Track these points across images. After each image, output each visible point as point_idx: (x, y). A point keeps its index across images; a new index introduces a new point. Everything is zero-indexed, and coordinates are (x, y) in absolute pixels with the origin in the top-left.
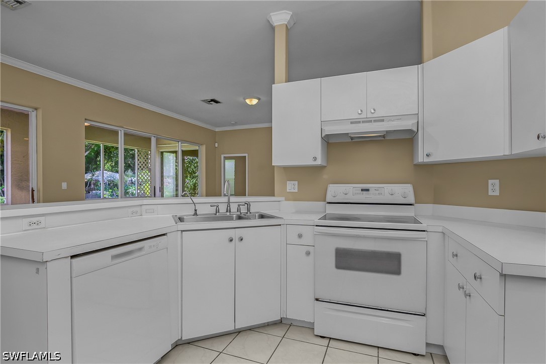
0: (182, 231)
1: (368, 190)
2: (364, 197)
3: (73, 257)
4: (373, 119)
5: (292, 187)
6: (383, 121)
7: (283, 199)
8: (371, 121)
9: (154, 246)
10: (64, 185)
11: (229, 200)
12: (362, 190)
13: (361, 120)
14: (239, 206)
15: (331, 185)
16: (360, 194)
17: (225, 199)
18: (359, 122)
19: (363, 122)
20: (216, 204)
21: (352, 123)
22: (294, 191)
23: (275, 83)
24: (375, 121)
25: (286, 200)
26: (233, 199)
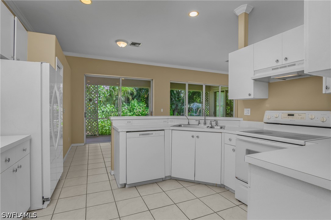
0: (172, 130)
1: (293, 115)
2: (289, 120)
3: (127, 132)
4: (287, 65)
5: (247, 112)
6: (295, 65)
7: (242, 119)
8: (286, 67)
9: (157, 134)
10: (162, 110)
11: (205, 118)
12: (289, 115)
13: (279, 67)
14: (211, 121)
15: (267, 111)
16: (287, 118)
17: (203, 118)
18: (278, 68)
19: (281, 68)
20: (199, 120)
21: (273, 69)
22: (248, 115)
23: (239, 48)
24: (289, 66)
25: (244, 120)
26: (207, 118)
